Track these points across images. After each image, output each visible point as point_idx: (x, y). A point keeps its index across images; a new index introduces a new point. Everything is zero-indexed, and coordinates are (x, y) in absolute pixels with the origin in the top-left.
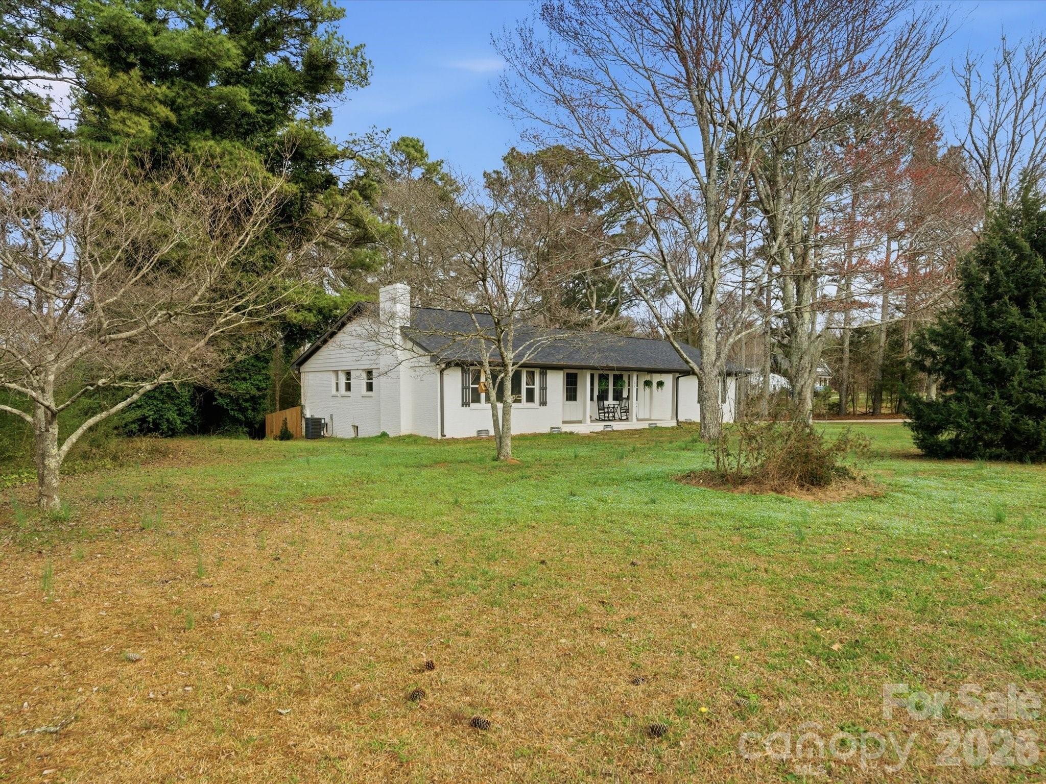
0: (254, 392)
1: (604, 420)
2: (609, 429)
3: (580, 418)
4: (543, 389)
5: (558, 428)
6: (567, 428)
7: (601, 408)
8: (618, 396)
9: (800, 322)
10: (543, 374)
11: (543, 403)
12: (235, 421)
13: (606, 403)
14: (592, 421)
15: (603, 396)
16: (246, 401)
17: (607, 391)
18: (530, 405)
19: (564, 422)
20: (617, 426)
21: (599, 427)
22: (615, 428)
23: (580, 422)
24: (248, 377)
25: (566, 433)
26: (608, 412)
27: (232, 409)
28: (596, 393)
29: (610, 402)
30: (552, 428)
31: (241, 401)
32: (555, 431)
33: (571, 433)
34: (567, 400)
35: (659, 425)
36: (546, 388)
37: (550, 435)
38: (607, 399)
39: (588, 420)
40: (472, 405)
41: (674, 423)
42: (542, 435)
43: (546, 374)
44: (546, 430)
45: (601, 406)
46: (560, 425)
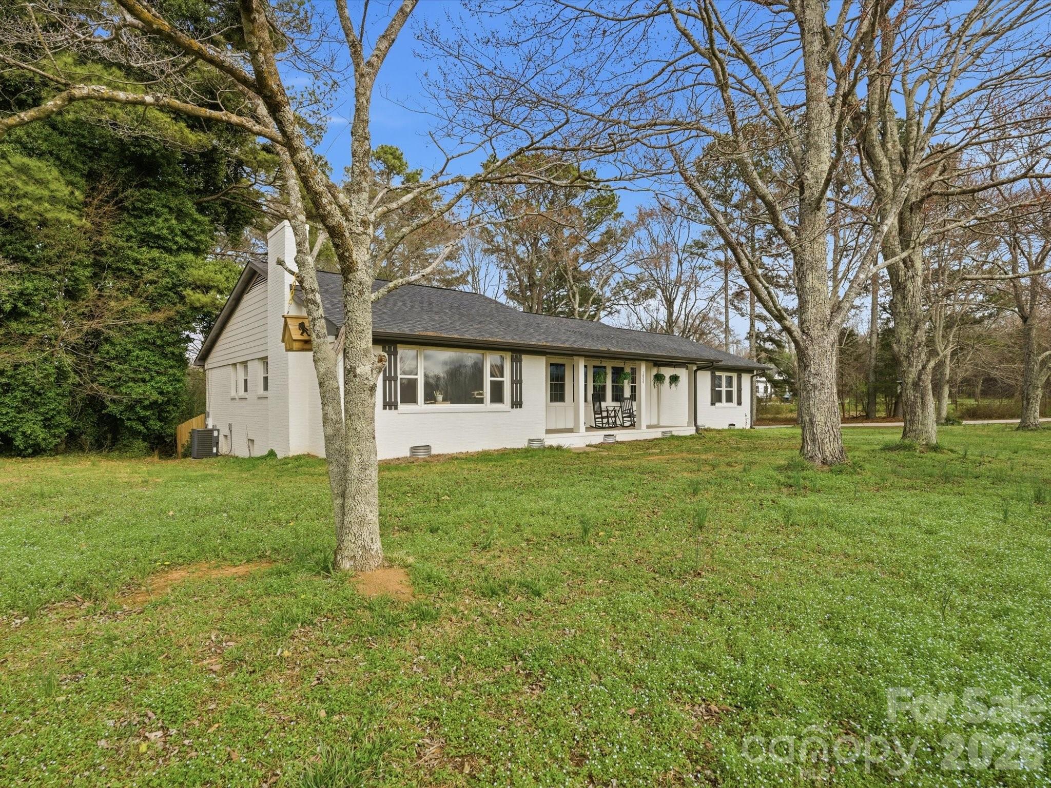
0: (155, 396)
1: (602, 428)
2: (611, 440)
3: (570, 425)
4: (517, 382)
5: (540, 440)
6: (553, 440)
7: (598, 412)
8: (618, 396)
9: (910, 274)
10: (516, 361)
11: (517, 403)
12: (135, 434)
13: (603, 404)
14: (588, 429)
15: (599, 396)
16: (145, 408)
17: (604, 388)
18: (497, 406)
19: (549, 431)
20: (622, 435)
21: (598, 437)
22: (619, 439)
23: (570, 431)
24: (148, 378)
25: (551, 447)
26: (607, 417)
27: (129, 419)
28: (590, 391)
29: (608, 403)
30: (531, 441)
31: (138, 409)
32: (536, 445)
33: (559, 448)
34: (552, 400)
35: (675, 433)
36: (520, 382)
37: (527, 453)
38: (604, 400)
39: (582, 428)
40: (401, 407)
41: (692, 431)
42: (514, 451)
43: (520, 361)
44: (522, 444)
45: (597, 409)
46: (542, 435)
